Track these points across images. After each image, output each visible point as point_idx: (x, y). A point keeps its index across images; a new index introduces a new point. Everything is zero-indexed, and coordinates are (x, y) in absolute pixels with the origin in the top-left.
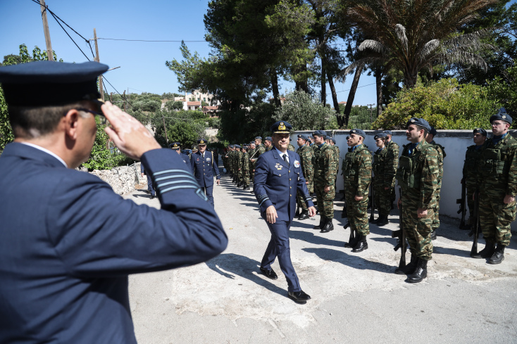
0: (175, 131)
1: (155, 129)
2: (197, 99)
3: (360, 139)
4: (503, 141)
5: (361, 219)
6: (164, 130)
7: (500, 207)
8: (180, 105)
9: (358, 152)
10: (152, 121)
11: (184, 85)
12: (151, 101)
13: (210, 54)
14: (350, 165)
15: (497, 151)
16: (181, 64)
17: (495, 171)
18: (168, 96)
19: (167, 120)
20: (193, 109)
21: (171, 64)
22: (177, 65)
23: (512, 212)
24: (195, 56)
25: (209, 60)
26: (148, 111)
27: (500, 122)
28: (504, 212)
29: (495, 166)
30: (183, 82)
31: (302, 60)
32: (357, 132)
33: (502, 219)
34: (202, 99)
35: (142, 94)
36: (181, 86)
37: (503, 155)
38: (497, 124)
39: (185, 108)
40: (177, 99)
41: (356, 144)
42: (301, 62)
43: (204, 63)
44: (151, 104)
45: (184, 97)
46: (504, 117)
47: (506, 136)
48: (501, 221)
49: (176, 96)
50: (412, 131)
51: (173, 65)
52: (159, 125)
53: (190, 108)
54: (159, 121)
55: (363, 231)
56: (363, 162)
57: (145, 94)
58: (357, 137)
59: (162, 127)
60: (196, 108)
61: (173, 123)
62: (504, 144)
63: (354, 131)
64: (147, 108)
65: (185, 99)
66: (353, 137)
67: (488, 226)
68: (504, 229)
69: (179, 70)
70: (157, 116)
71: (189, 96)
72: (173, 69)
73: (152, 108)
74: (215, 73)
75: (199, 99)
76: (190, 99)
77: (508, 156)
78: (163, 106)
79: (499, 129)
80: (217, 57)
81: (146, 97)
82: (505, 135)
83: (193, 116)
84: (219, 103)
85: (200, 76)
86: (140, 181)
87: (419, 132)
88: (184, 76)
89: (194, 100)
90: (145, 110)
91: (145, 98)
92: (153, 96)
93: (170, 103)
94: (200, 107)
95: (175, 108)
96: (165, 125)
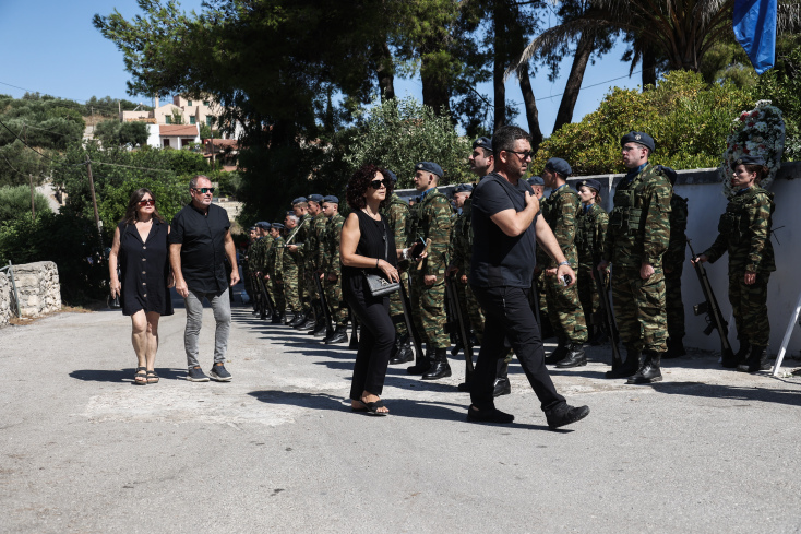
0: (121, 202)
1: (64, 196)
2: (186, 119)
3: (431, 178)
4: (639, 176)
5: (433, 318)
6: (89, 198)
7: (638, 284)
8: (138, 133)
9: (428, 201)
10: (56, 175)
11: (141, 77)
12: (51, 120)
13: (204, 4)
14: (416, 224)
15: (629, 193)
16: (133, 24)
17: (625, 224)
18: (105, 108)
19: (100, 173)
20: (177, 145)
21: (108, 22)
22: (125, 26)
23: (658, 291)
24: (171, 7)
25: (202, 20)
26: (44, 145)
27: (632, 145)
28: (644, 291)
29: (626, 216)
30: (140, 71)
31: (426, 24)
32: (426, 168)
33: (644, 305)
34: (203, 118)
35: (27, 97)
36: (133, 80)
37: (637, 199)
38: (630, 148)
39: (154, 140)
40: (130, 116)
41: (425, 187)
42: (423, 30)
43: (191, 26)
44: (54, 126)
45: (151, 110)
46: (638, 137)
47: (645, 169)
48: (642, 308)
49: (128, 106)
50: (478, 158)
51: (112, 27)
52: (78, 184)
53: (166, 142)
54: (77, 175)
55: (438, 341)
56: (434, 216)
57: (35, 97)
58: (426, 175)
59: (86, 192)
60: (184, 142)
61: (116, 182)
62: (641, 180)
63: (421, 166)
64: (42, 139)
65: (152, 116)
66: (419, 175)
67: (628, 323)
68: (652, 322)
69: (128, 40)
70: (71, 162)
71: (163, 108)
72: (112, 37)
73: (56, 138)
74: (218, 53)
75: (194, 119)
76: (168, 117)
77: (644, 198)
78: (88, 133)
79: (631, 158)
80: (223, 11)
81: (39, 107)
82: (642, 167)
83: (176, 165)
84: (239, 129)
85: (181, 56)
86: (22, 311)
87: (487, 159)
88: (140, 55)
89: (178, 119)
90: (32, 145)
91: (34, 109)
92: (61, 104)
93: (111, 126)
94: (198, 140)
95: (124, 141)
96: (94, 186)
